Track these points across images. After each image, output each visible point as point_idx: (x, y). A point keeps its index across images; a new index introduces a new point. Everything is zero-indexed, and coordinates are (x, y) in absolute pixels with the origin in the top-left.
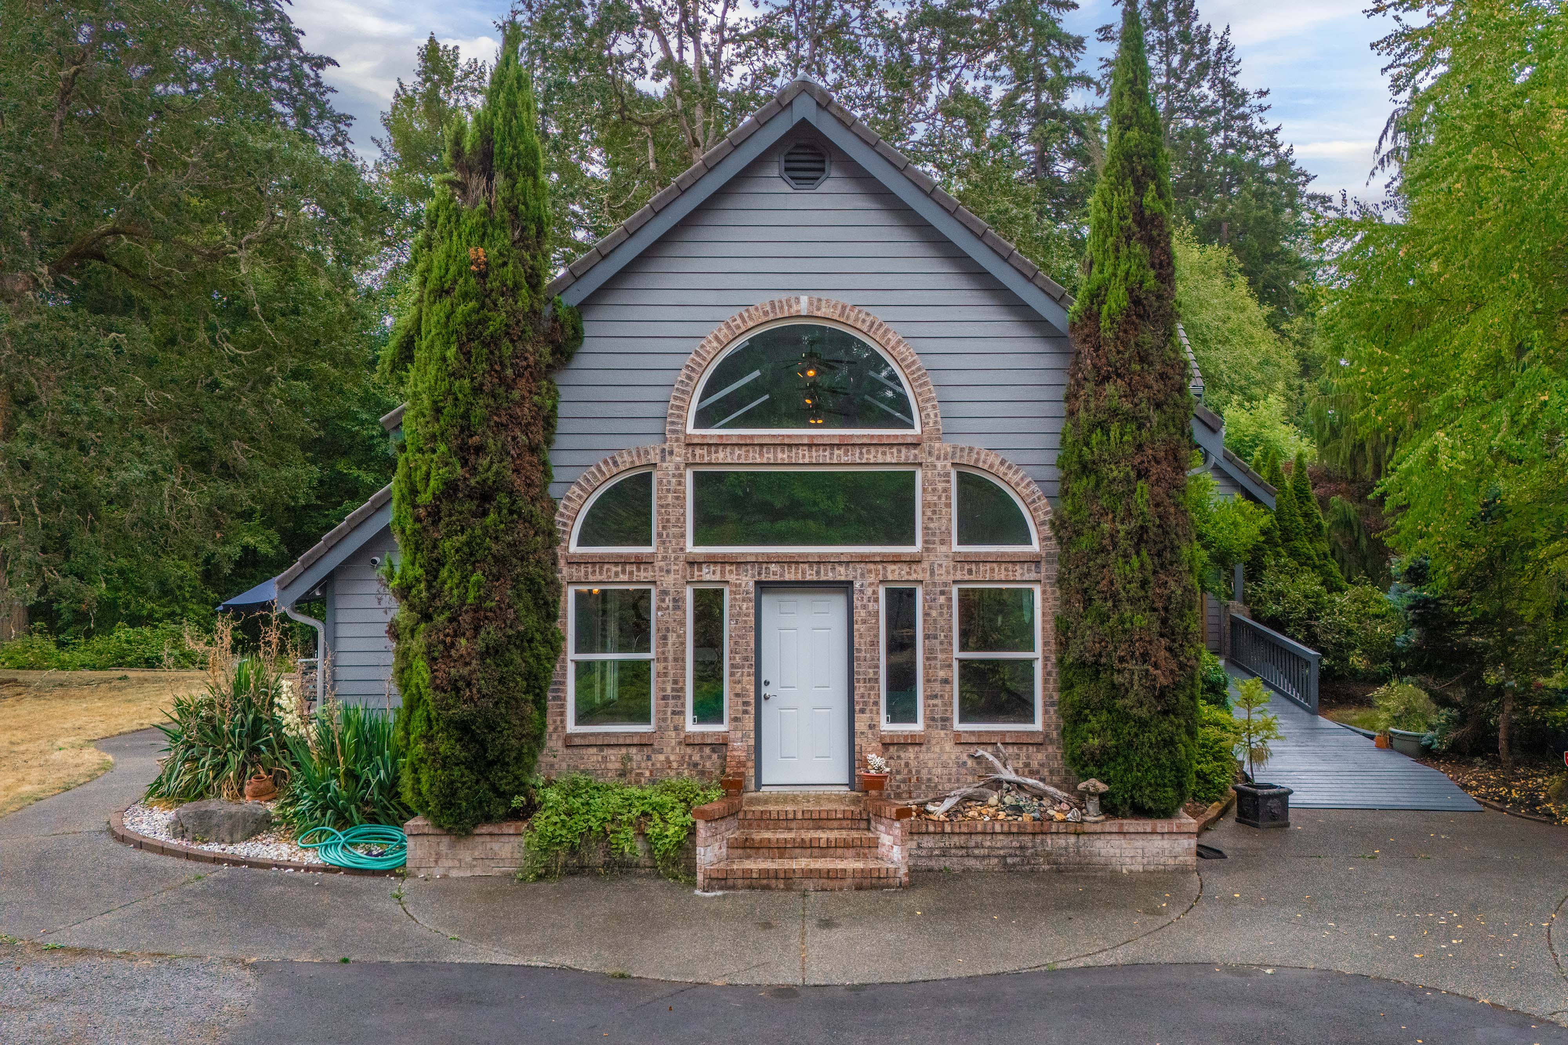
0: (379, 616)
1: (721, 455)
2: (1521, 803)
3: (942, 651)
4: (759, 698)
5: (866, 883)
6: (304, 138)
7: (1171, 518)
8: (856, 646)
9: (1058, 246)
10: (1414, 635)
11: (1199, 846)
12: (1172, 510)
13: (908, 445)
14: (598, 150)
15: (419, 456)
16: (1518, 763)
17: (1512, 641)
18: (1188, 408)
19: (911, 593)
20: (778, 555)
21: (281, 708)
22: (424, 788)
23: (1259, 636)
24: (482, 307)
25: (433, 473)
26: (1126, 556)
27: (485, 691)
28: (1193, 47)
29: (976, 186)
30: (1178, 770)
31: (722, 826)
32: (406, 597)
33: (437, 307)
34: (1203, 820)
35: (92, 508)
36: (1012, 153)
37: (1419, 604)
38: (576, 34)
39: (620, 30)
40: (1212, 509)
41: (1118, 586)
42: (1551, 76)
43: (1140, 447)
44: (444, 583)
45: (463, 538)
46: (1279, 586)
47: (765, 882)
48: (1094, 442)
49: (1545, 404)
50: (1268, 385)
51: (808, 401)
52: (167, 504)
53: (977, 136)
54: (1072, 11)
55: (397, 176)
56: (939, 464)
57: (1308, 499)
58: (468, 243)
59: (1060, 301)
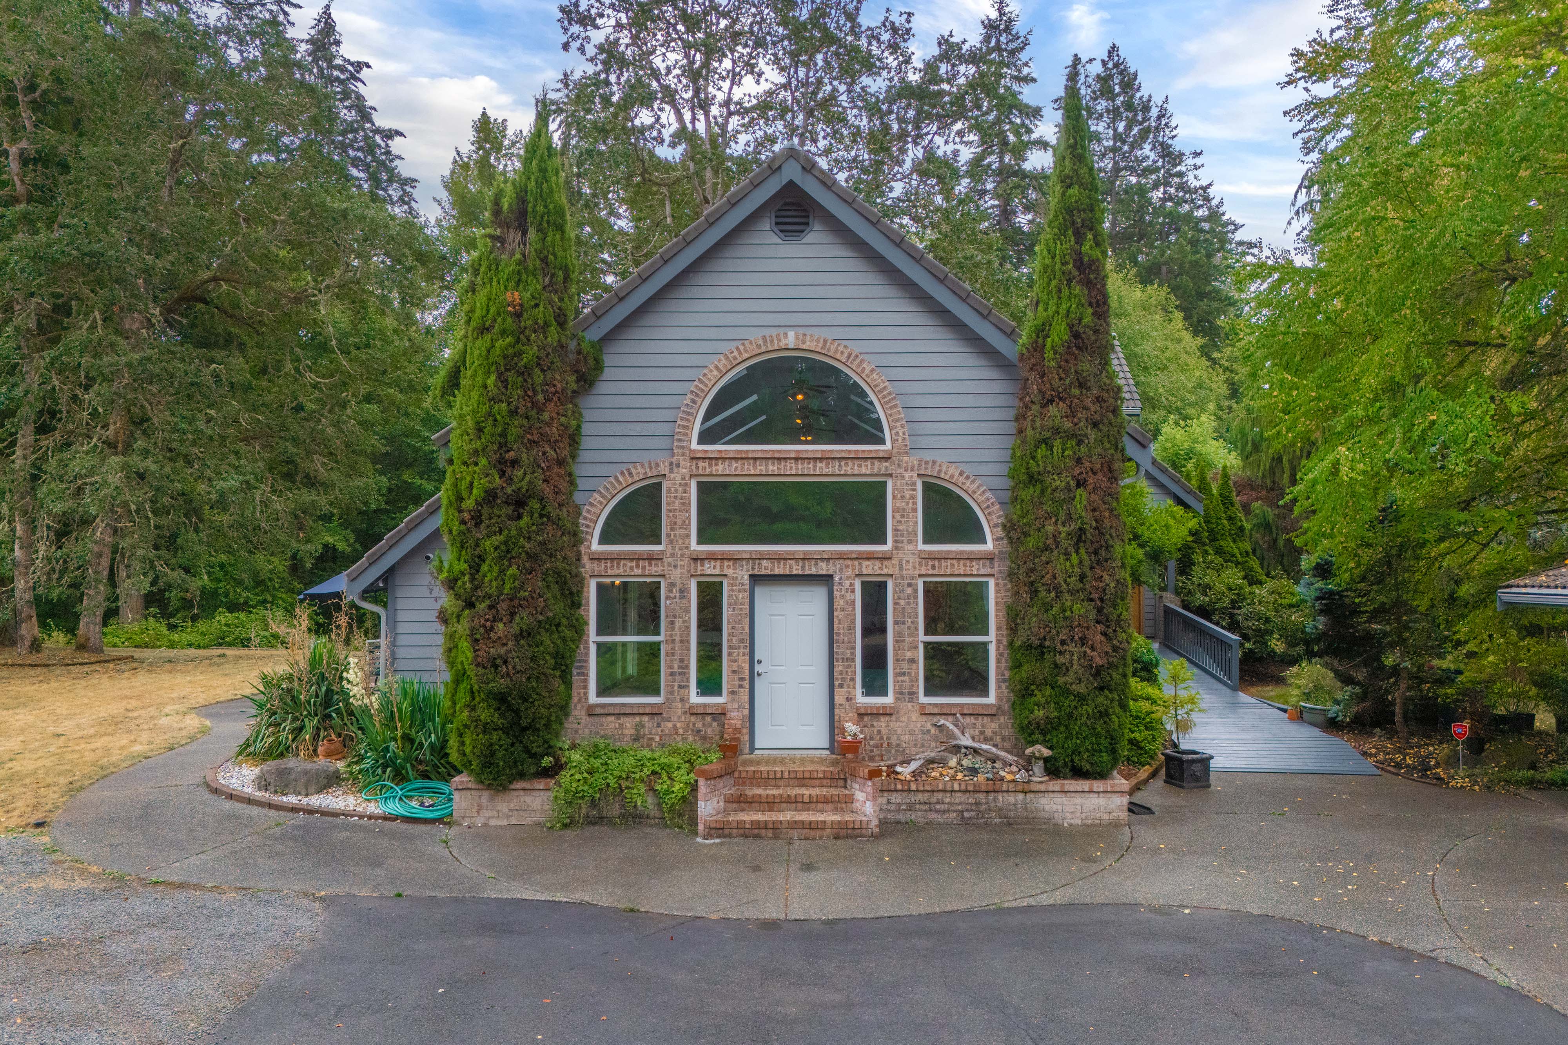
0: (431, 603)
1: (720, 467)
2: (1414, 768)
3: (910, 635)
4: (753, 676)
5: (842, 833)
6: (374, 198)
7: (1106, 521)
8: (836, 630)
9: (1017, 286)
10: (1321, 622)
11: (1131, 803)
12: (1107, 514)
13: (880, 459)
14: (625, 207)
15: (464, 468)
16: (1412, 734)
17: (1406, 627)
18: (1121, 426)
19: (882, 586)
20: (769, 553)
21: (349, 682)
22: (468, 751)
23: (1188, 623)
24: (518, 341)
25: (476, 483)
26: (1067, 554)
27: (519, 668)
28: (1136, 115)
29: (946, 236)
30: (1112, 738)
31: (720, 783)
32: (452, 588)
33: (479, 342)
34: (1134, 781)
35: (197, 512)
36: (978, 207)
37: (1325, 596)
38: (604, 109)
39: (642, 104)
40: (1146, 512)
41: (1060, 579)
42: (1439, 138)
43: (1079, 461)
44: (485, 575)
45: (501, 538)
46: (1207, 580)
47: (756, 831)
48: (1039, 456)
49: (1433, 423)
50: (1201, 406)
51: (799, 421)
52: (259, 508)
53: (947, 193)
54: (1031, 85)
55: (455, 230)
56: (907, 475)
57: (1232, 504)
58: (506, 288)
59: (1011, 335)
